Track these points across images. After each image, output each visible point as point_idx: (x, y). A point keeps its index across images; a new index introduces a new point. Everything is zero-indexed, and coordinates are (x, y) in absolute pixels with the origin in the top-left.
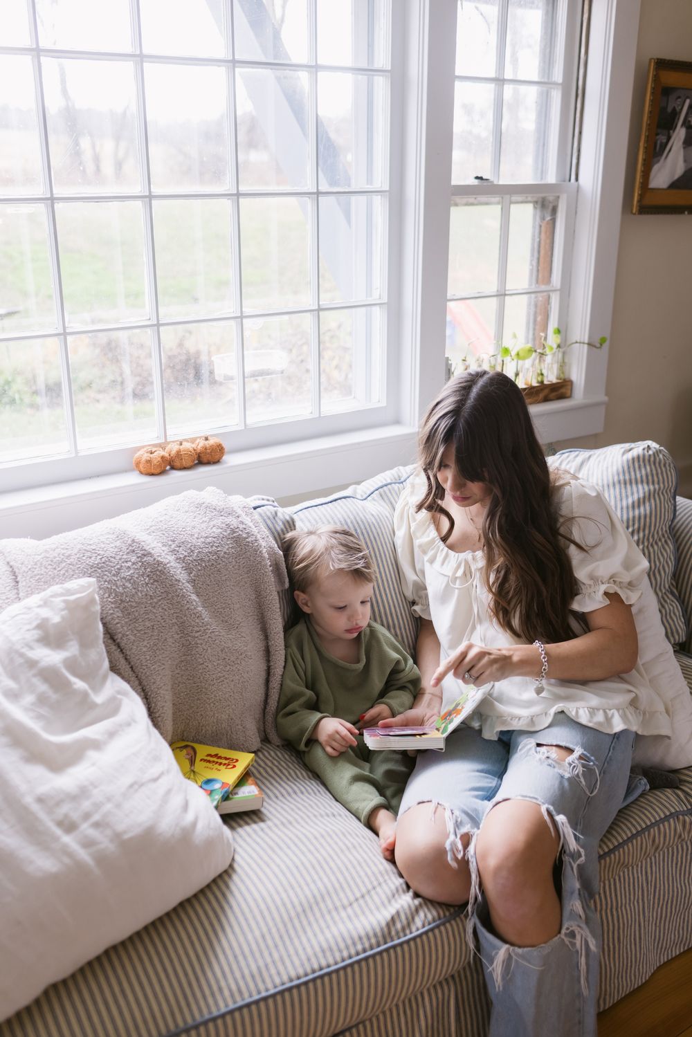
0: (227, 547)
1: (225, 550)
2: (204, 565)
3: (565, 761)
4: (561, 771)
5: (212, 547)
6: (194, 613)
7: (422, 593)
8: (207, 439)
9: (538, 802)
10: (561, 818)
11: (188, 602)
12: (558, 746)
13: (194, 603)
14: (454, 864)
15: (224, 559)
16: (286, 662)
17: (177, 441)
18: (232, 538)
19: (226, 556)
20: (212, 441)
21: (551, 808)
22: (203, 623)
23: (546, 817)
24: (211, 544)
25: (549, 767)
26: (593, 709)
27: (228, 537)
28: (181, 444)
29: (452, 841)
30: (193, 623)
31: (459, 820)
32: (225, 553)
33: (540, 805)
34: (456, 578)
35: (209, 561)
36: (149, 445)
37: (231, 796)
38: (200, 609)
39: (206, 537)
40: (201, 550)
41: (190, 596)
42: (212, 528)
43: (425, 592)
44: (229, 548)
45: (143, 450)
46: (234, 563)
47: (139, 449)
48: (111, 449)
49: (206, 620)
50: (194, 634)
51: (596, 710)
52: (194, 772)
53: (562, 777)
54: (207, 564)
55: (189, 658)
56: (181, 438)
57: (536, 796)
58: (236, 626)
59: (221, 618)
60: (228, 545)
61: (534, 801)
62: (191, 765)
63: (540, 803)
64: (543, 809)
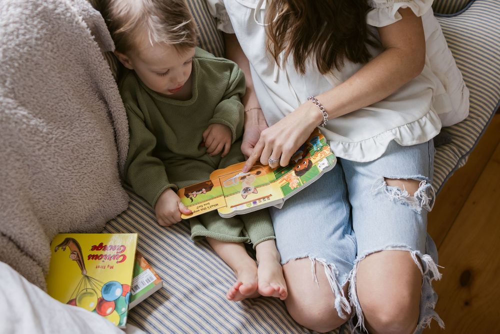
0: (36, 30)
1: (35, 35)
2: (16, 65)
3: (413, 196)
4: (414, 208)
5: (18, 37)
6: (28, 132)
7: (223, 12)
9: (407, 249)
10: (427, 258)
11: (16, 122)
12: (402, 180)
13: (25, 120)
14: (344, 317)
15: (38, 48)
16: (129, 119)
18: (37, 14)
19: (39, 42)
21: (419, 252)
22: (42, 136)
23: (416, 260)
24: (15, 33)
25: (403, 206)
26: (410, 123)
27: (32, 15)
29: (338, 300)
30: (32, 143)
31: (338, 273)
32: (37, 39)
33: (409, 252)
34: (261, 10)
35: (21, 57)
37: (133, 294)
38: (33, 122)
39: (6, 25)
40: (5, 46)
41: (16, 114)
42: (7, 10)
43: (224, 11)
44: (39, 30)
46: (51, 46)
49: (45, 130)
50: (37, 153)
51: (412, 124)
52: (88, 277)
53: (416, 213)
54: (20, 62)
55: (40, 175)
57: (404, 244)
58: (77, 115)
59: (59, 114)
60: (36, 26)
61: (404, 249)
62: (82, 269)
63: (409, 250)
64: (413, 254)
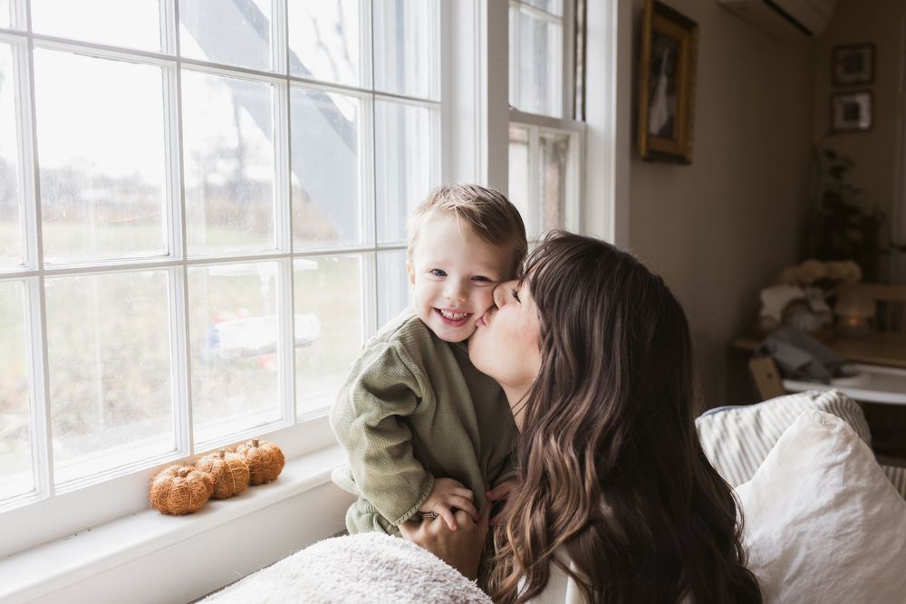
8: (256, 444)
17: (213, 451)
20: (266, 447)
28: (222, 456)
36: (172, 464)
45: (167, 470)
47: (158, 470)
48: (108, 478)
56: (221, 445)
